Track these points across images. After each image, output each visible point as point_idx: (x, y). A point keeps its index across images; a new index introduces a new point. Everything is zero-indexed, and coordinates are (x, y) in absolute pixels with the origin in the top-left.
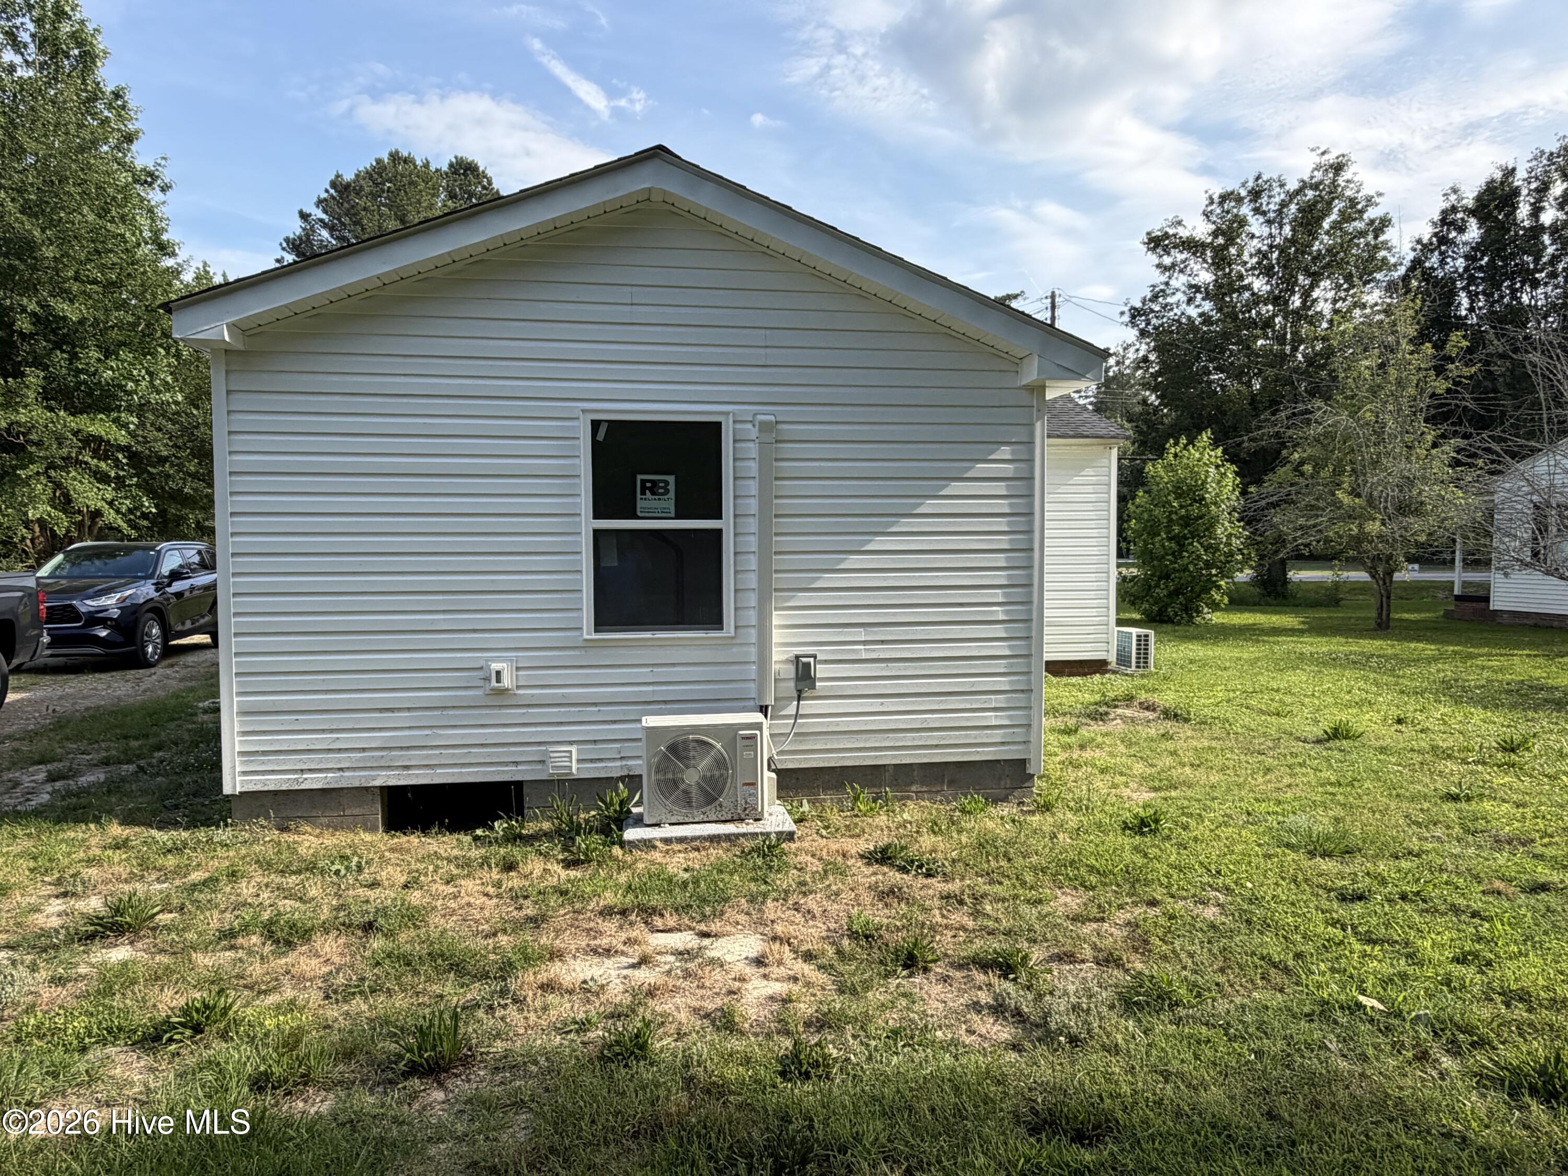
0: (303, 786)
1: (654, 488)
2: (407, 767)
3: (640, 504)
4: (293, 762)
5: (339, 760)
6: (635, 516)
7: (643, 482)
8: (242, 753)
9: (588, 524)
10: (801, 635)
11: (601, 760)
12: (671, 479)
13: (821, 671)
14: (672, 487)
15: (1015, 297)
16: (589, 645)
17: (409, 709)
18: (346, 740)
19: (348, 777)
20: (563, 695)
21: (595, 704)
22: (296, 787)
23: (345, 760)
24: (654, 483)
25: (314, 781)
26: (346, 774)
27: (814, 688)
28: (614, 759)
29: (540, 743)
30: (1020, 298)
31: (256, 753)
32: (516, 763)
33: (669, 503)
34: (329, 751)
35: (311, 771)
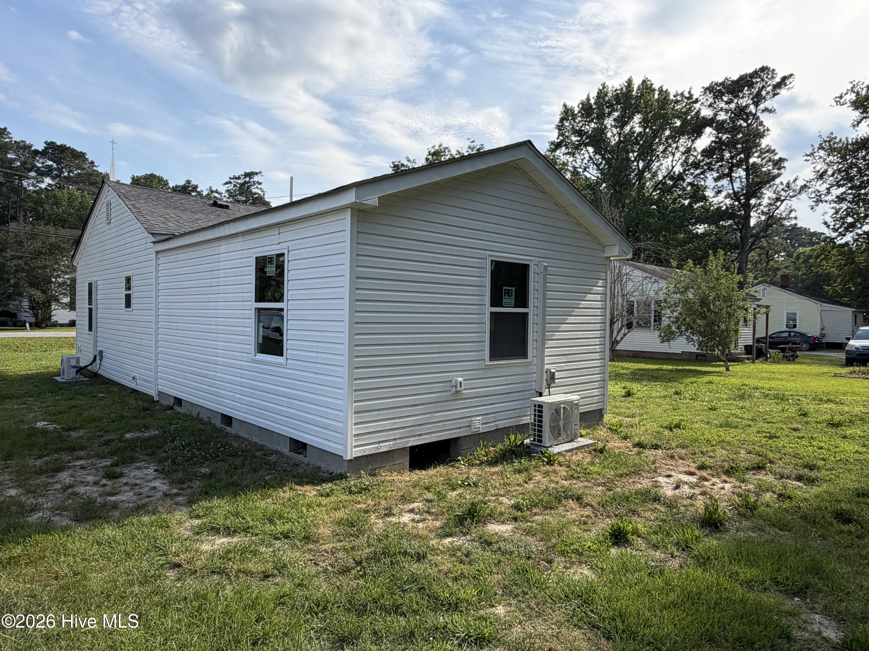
0: (381, 451)
1: (508, 293)
2: (420, 435)
3: (504, 300)
4: (377, 437)
5: (395, 434)
6: (502, 306)
7: (505, 290)
8: (355, 435)
9: (488, 309)
10: (552, 359)
11: (488, 423)
12: (513, 289)
13: (557, 375)
14: (513, 293)
15: (256, 174)
16: (488, 367)
17: (422, 404)
18: (399, 423)
19: (399, 443)
20: (478, 392)
21: (487, 396)
22: (377, 452)
23: (397, 434)
24: (508, 290)
25: (385, 447)
26: (398, 441)
27: (554, 383)
28: (491, 422)
29: (468, 417)
30: (259, 175)
31: (362, 434)
32: (460, 428)
33: (512, 301)
34: (391, 430)
35: (383, 442)
